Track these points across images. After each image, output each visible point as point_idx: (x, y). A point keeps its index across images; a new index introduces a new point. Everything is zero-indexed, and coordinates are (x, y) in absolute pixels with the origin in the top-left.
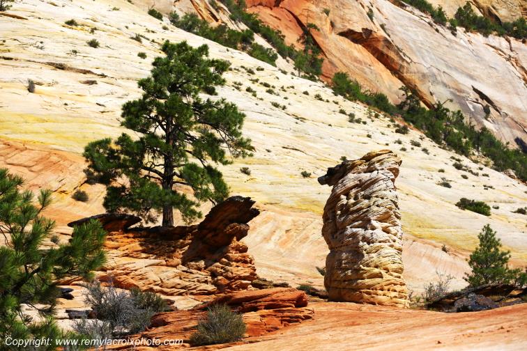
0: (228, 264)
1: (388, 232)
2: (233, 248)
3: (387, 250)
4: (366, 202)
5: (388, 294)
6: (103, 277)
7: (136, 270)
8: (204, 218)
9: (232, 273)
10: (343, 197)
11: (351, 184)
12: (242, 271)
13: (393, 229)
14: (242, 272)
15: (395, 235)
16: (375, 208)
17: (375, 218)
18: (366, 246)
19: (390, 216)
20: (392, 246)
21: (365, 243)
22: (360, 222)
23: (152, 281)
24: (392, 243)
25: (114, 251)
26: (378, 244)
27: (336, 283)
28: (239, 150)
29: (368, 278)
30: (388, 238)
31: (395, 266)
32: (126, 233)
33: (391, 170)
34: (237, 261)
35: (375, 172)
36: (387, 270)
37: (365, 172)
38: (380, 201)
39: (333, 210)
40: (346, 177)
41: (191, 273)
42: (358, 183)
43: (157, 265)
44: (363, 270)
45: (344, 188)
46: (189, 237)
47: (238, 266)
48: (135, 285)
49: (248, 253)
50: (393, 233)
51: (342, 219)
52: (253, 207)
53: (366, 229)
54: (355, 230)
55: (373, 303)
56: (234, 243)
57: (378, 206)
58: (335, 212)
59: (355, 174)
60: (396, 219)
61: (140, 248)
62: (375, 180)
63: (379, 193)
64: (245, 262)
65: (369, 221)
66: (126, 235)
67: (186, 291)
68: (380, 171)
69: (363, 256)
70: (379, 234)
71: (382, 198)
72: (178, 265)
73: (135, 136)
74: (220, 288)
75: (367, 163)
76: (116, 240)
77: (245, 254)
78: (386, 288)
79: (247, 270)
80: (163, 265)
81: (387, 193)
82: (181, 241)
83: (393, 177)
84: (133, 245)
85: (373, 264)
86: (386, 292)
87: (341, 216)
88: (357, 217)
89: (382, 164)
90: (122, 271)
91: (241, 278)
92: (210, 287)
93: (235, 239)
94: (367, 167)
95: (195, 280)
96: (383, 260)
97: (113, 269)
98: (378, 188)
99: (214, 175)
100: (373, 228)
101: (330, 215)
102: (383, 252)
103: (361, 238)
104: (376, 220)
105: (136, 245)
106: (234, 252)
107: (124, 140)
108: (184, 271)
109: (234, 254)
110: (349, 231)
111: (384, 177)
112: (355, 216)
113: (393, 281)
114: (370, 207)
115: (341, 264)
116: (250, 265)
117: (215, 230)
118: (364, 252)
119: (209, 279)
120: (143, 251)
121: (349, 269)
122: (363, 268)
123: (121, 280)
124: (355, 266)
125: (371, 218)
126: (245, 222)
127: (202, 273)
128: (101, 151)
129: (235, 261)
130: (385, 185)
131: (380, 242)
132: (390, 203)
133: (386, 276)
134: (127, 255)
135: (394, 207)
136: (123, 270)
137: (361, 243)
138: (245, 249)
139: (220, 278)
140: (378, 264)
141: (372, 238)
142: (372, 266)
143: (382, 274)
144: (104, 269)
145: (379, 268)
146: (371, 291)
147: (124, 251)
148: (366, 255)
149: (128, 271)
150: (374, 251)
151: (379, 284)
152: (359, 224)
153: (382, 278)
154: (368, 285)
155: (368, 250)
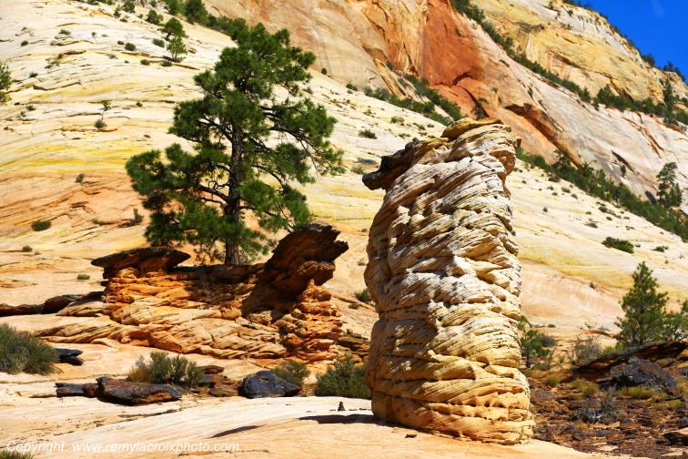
0: (302, 317)
1: (490, 281)
2: (309, 295)
3: (486, 318)
4: (446, 218)
5: (484, 414)
6: (134, 333)
7: (179, 324)
8: (270, 255)
9: (307, 329)
10: (403, 210)
11: (420, 184)
12: (322, 326)
13: (500, 276)
14: (320, 328)
15: (505, 286)
16: (463, 232)
17: (462, 251)
18: (443, 310)
19: (494, 248)
20: (497, 310)
21: (441, 304)
22: (433, 260)
23: (199, 339)
24: (498, 303)
25: (151, 298)
26: (466, 307)
27: (383, 384)
28: (326, 165)
29: (443, 380)
30: (488, 294)
31: (501, 353)
32: (169, 274)
33: (498, 155)
34: (315, 313)
35: (467, 160)
36: (484, 362)
37: (446, 161)
38: (474, 217)
39: (383, 237)
40: (409, 171)
41: (254, 328)
42: (433, 181)
43: (210, 316)
44: (434, 361)
45: (404, 194)
46: (251, 281)
47: (315, 320)
48: (177, 345)
49: (331, 301)
50: (500, 282)
51: (399, 253)
52: (339, 238)
53: (443, 275)
54: (421, 276)
55: (455, 434)
56: (312, 287)
57: (468, 227)
58: (387, 240)
59: (428, 166)
60: (507, 254)
61: (186, 294)
62: (464, 176)
63: (472, 202)
64: (326, 314)
65: (451, 257)
66: (168, 276)
67: (245, 352)
68: (474, 158)
69: (435, 331)
70: (470, 284)
71: (478, 211)
72: (238, 317)
73: (189, 147)
74: (291, 349)
75: (452, 143)
76: (154, 283)
77: (326, 303)
78: (481, 400)
79: (327, 324)
80: (216, 317)
81: (489, 200)
82: (242, 284)
83: (502, 169)
84: (177, 289)
85: (454, 349)
86: (480, 409)
87: (397, 247)
88: (426, 251)
89: (480, 144)
90: (160, 326)
91: (318, 336)
92: (278, 348)
93: (312, 282)
94: (450, 151)
95: (259, 337)
96: (478, 341)
97: (147, 322)
98: (469, 191)
100: (458, 273)
101: (378, 247)
102: (477, 323)
103: (432, 294)
104: (464, 256)
105: (180, 290)
106: (311, 300)
107: (173, 152)
108: (244, 326)
109: (311, 304)
110: (411, 278)
111: (485, 169)
112: (422, 247)
113: (496, 386)
114: (452, 228)
115: (393, 348)
116: (332, 317)
117: (286, 270)
118: (438, 323)
119: (277, 336)
120: (191, 299)
121: (407, 358)
122: (434, 356)
123: (158, 337)
124: (420, 353)
125: (454, 253)
126: (331, 260)
127: (269, 328)
128: (147, 167)
129: (311, 313)
130: (484, 186)
131: (471, 302)
132: (495, 220)
133: (482, 375)
134: (168, 304)
135: (502, 228)
136: (162, 323)
137: (432, 305)
138: (327, 297)
139: (290, 335)
140: (466, 348)
141: (456, 294)
142: (453, 352)
143: (473, 371)
144: (135, 323)
145: (468, 358)
146: (449, 406)
147: (163, 298)
148: (441, 329)
149: (168, 326)
150: (458, 321)
151: (466, 391)
152: (431, 265)
153: (474, 379)
154: (444, 394)
155: (445, 318)
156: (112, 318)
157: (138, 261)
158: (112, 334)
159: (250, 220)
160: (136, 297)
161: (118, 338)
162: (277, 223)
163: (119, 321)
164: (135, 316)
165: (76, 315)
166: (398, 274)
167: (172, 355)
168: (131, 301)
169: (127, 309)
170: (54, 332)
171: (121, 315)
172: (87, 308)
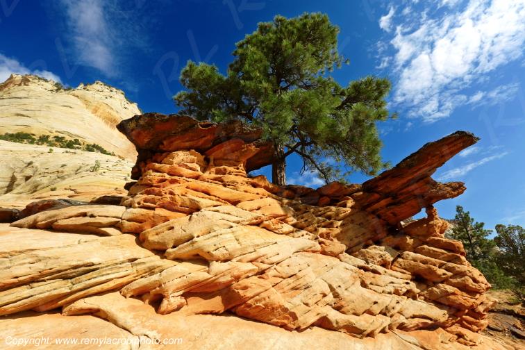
6: (196, 281)
7: (278, 263)
23: (318, 295)
25: (230, 208)
43: (310, 250)
46: (349, 204)
48: (285, 310)
66: (251, 179)
72: (342, 252)
80: (314, 252)
84: (267, 201)
90: (250, 266)
92: (430, 310)
108: (359, 267)
120: (283, 219)
123: (249, 293)
136: (252, 261)
144: (201, 259)
147: (251, 210)
149: (264, 266)
156: (141, 242)
158: (135, 285)
160: (203, 201)
161: (152, 296)
163: (160, 251)
164: (205, 243)
165: (51, 227)
168: (193, 209)
169: (181, 224)
171: (169, 237)
172: (84, 215)
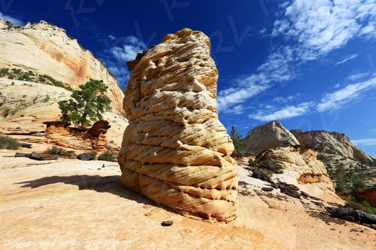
0: (98, 141)
5: (228, 198)
6: (52, 141)
7: (65, 140)
8: (92, 126)
9: (98, 144)
10: (152, 62)
11: (163, 51)
12: (102, 143)
16: (198, 67)
17: (199, 77)
18: (187, 112)
19: (213, 82)
21: (185, 108)
22: (174, 84)
23: (70, 144)
25: (58, 133)
26: (206, 111)
27: (133, 164)
28: (108, 109)
29: (191, 165)
35: (191, 42)
36: (223, 152)
37: (177, 43)
41: (85, 143)
42: (172, 50)
43: (74, 139)
44: (183, 149)
45: (154, 55)
46: (86, 132)
48: (63, 145)
49: (106, 139)
51: (149, 83)
52: (109, 124)
53: (184, 91)
54: (167, 93)
55: (204, 217)
56: (101, 134)
57: (201, 65)
58: (140, 79)
61: (68, 133)
64: (104, 141)
66: (64, 129)
67: (82, 148)
69: (182, 126)
71: (205, 60)
72: (81, 140)
73: (75, 100)
74: (94, 148)
76: (60, 130)
78: (225, 184)
80: (76, 139)
82: (83, 132)
84: (66, 132)
85: (200, 141)
86: (224, 192)
87: (147, 80)
88: (171, 78)
89: (198, 36)
91: (101, 146)
92: (91, 148)
94: (179, 40)
95: (86, 145)
96: (218, 136)
97: (56, 139)
99: (99, 115)
100: (197, 90)
103: (177, 102)
104: (200, 81)
106: (100, 137)
107: (71, 101)
108: (83, 142)
110: (158, 94)
112: (168, 76)
114: (190, 66)
115: (143, 139)
117: (95, 130)
118: (185, 121)
119: (91, 145)
120: (70, 135)
122: (182, 145)
123: (59, 143)
125: (194, 77)
126: (107, 129)
127: (89, 143)
128: (64, 104)
129: (100, 140)
131: (208, 108)
133: (224, 164)
134: (63, 135)
136: (60, 140)
137: (178, 109)
138: (105, 137)
139: (94, 145)
140: (209, 140)
141: (197, 102)
142: (199, 143)
143: (219, 160)
144: (53, 139)
145: (211, 148)
146: (199, 190)
147: (62, 133)
148: (187, 125)
149: (62, 140)
150: (202, 120)
151: (215, 177)
152: (174, 86)
153: (220, 166)
154: (195, 178)
155: (191, 117)
156: (46, 137)
157: (57, 124)
158: (45, 141)
159: (88, 118)
161: (47, 142)
162: (95, 119)
163: (48, 138)
164: (53, 137)
165: (36, 136)
166: (148, 95)
167: (59, 147)
168: (52, 133)
169: (51, 135)
170: (27, 139)
172: (39, 134)
